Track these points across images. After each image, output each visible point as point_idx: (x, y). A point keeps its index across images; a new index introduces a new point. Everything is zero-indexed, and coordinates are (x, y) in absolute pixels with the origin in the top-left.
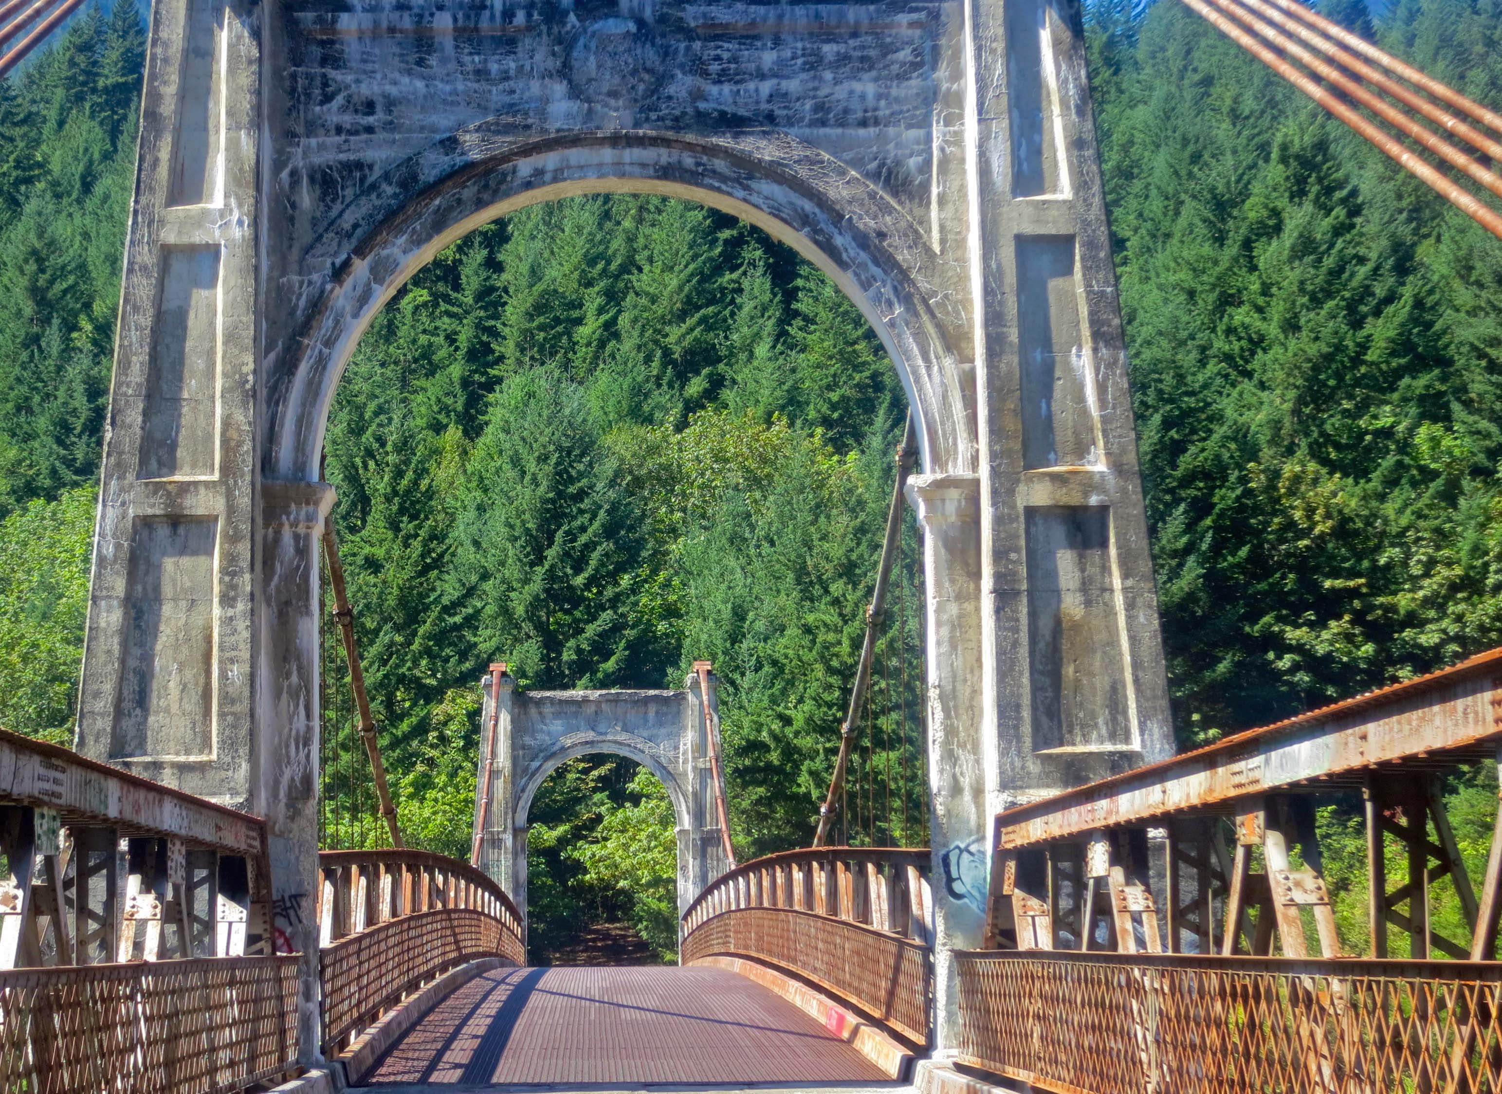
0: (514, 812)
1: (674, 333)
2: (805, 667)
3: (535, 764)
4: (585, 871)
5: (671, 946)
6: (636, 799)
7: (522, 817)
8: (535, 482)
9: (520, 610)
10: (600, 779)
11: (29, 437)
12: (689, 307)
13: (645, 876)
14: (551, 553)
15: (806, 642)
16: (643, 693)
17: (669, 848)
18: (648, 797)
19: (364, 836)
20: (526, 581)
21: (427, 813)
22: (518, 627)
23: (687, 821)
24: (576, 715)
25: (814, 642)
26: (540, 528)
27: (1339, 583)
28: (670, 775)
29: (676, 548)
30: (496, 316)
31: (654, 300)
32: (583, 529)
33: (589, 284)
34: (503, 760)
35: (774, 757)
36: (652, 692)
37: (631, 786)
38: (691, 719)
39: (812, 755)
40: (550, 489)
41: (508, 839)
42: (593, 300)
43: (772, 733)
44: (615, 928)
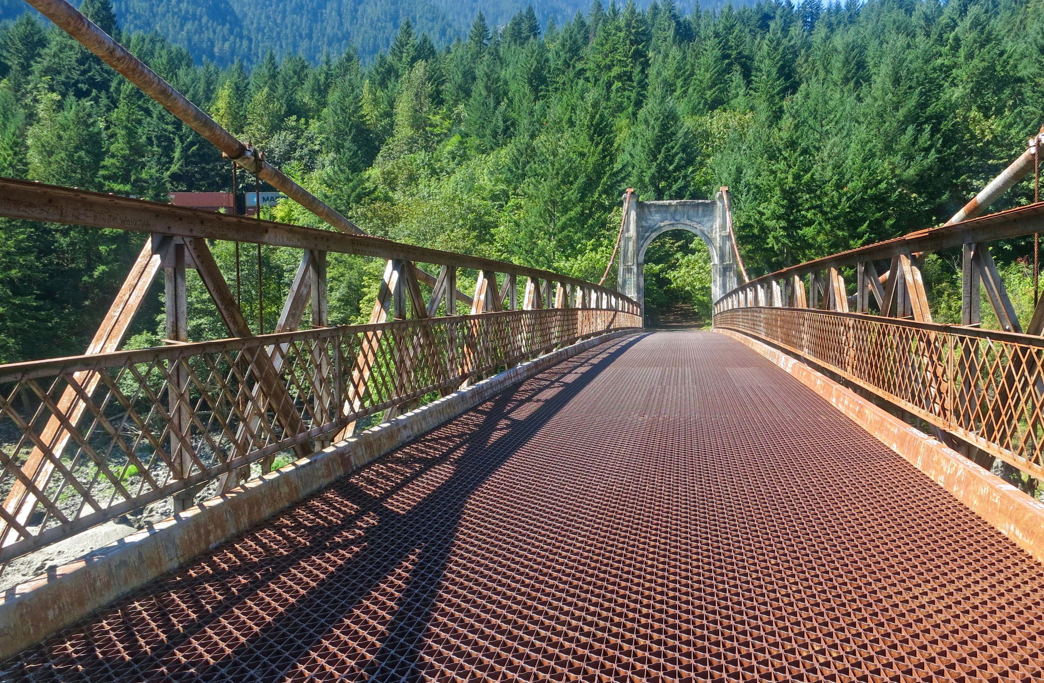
0: (638, 256)
1: (709, 93)
2: (771, 190)
3: (647, 234)
4: (672, 284)
5: (710, 317)
6: (693, 252)
7: (641, 258)
8: (653, 128)
9: (647, 180)
10: (679, 246)
11: (484, 136)
12: (714, 84)
13: (698, 285)
14: (660, 157)
15: (771, 178)
16: (696, 201)
17: (709, 273)
18: (699, 251)
19: (572, 267)
20: (650, 168)
21: (598, 257)
22: (646, 187)
23: (716, 260)
24: (666, 212)
25: (775, 177)
26: (655, 147)
27: (995, 162)
28: (710, 241)
29: (709, 161)
30: (645, 90)
31: (701, 82)
32: (673, 148)
33: (678, 78)
34: (632, 232)
35: (756, 231)
36: (700, 201)
37: (692, 246)
38: (718, 212)
39: (775, 229)
40: (660, 132)
41: (635, 269)
42: (679, 83)
43: (755, 220)
44: (685, 306)
